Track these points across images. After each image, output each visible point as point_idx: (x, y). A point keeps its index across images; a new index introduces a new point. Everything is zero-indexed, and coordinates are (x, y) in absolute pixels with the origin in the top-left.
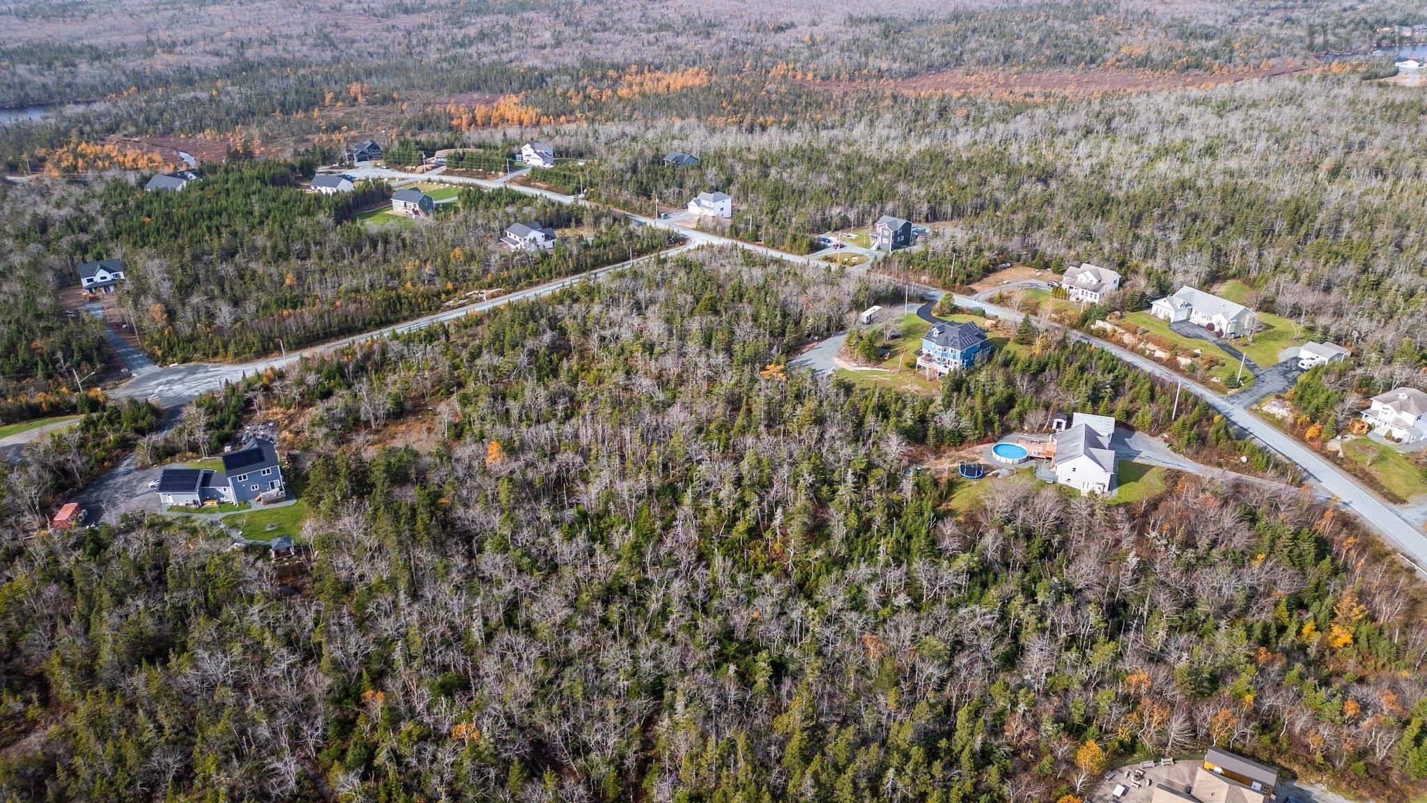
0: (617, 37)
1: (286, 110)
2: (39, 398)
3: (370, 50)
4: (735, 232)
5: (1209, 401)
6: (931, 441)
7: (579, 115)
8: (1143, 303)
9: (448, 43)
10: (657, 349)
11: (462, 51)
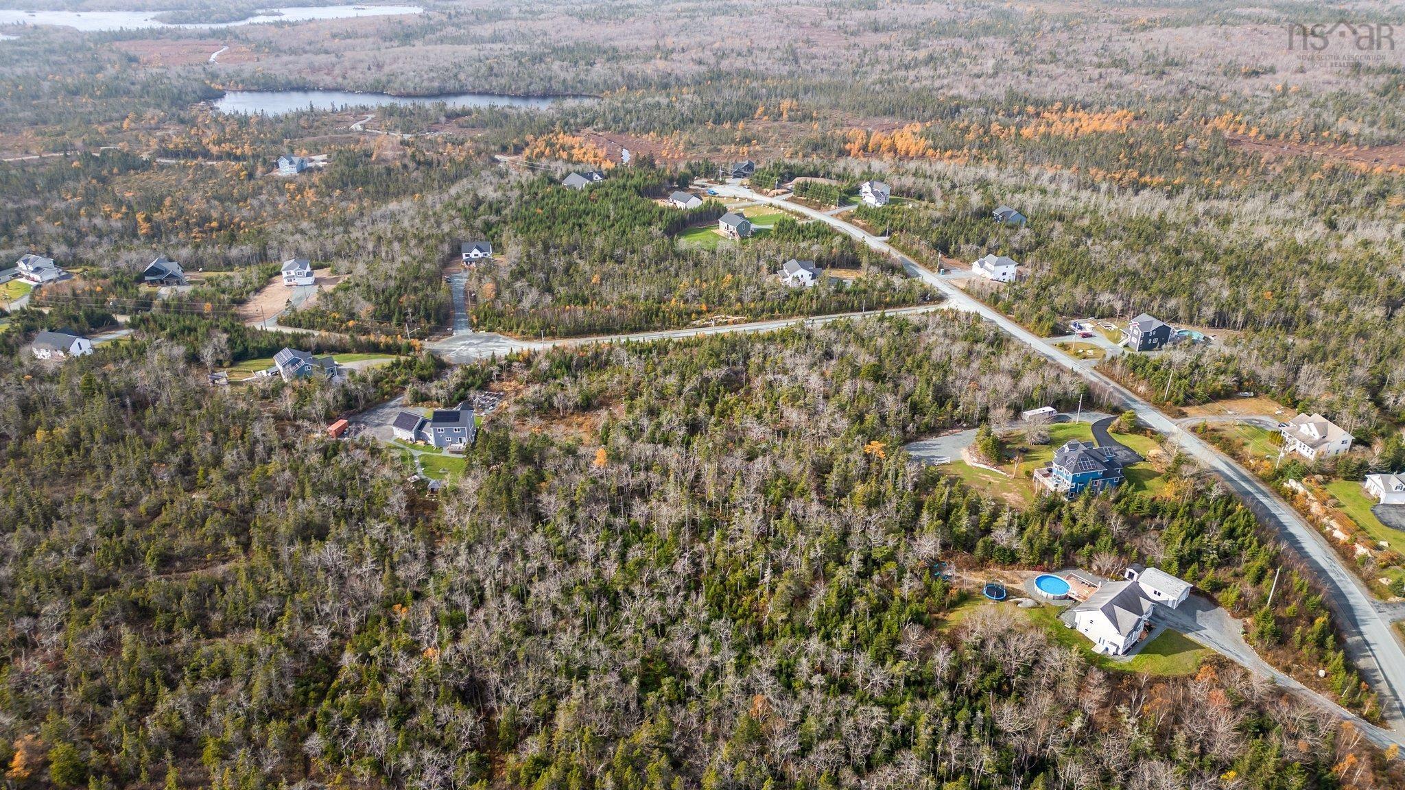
0: (1062, 70)
1: (718, 120)
2: (383, 339)
3: (824, 67)
4: (993, 300)
5: (1352, 601)
6: (979, 552)
7: (966, 151)
8: (1359, 473)
9: (895, 65)
10: (801, 402)
11: (902, 73)
